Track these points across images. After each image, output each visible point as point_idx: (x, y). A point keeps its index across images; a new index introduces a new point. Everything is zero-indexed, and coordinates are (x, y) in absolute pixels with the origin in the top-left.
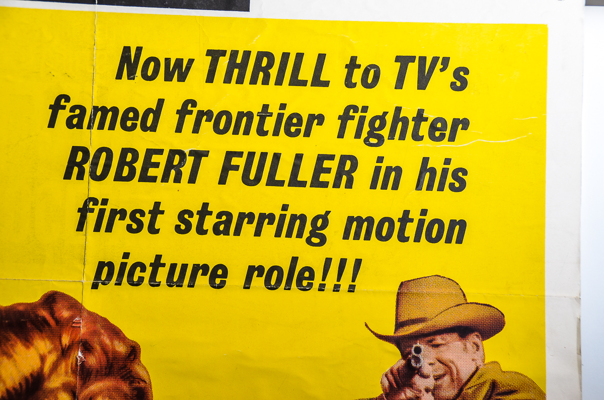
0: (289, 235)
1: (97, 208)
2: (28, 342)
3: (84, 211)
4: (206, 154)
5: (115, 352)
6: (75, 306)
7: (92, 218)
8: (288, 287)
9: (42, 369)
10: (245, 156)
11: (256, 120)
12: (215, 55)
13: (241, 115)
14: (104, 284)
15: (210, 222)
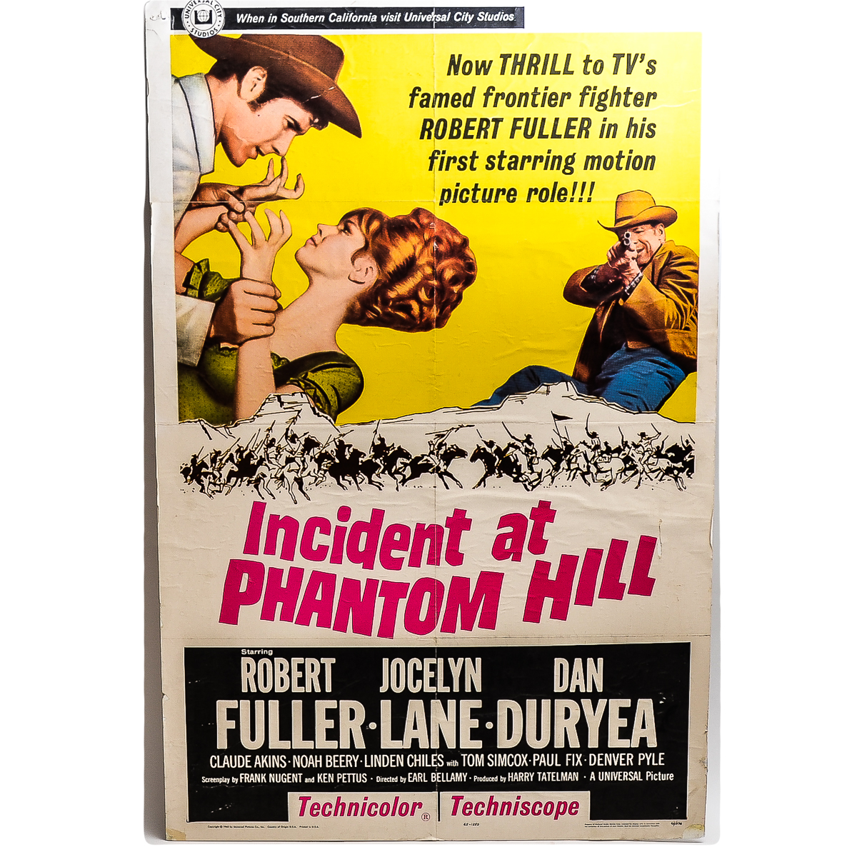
0: (552, 168)
1: (440, 156)
2: (405, 237)
3: (432, 158)
4: (501, 120)
5: (454, 243)
6: (431, 216)
7: (437, 162)
8: (552, 200)
9: (414, 254)
10: (525, 120)
11: (531, 97)
12: (505, 57)
13: (521, 95)
14: (446, 202)
15: (505, 162)
